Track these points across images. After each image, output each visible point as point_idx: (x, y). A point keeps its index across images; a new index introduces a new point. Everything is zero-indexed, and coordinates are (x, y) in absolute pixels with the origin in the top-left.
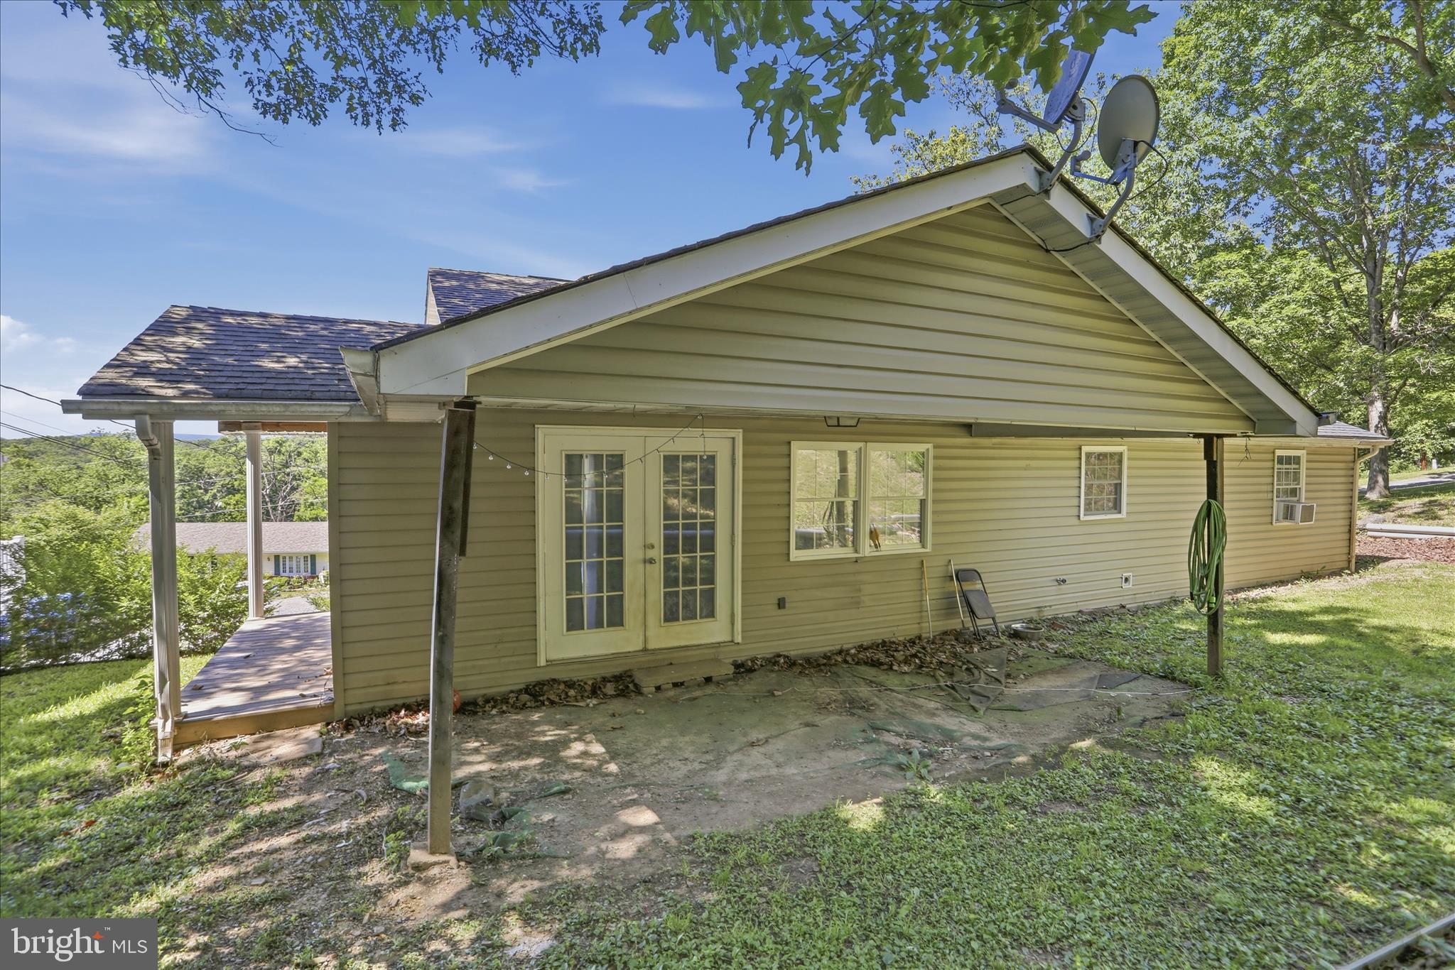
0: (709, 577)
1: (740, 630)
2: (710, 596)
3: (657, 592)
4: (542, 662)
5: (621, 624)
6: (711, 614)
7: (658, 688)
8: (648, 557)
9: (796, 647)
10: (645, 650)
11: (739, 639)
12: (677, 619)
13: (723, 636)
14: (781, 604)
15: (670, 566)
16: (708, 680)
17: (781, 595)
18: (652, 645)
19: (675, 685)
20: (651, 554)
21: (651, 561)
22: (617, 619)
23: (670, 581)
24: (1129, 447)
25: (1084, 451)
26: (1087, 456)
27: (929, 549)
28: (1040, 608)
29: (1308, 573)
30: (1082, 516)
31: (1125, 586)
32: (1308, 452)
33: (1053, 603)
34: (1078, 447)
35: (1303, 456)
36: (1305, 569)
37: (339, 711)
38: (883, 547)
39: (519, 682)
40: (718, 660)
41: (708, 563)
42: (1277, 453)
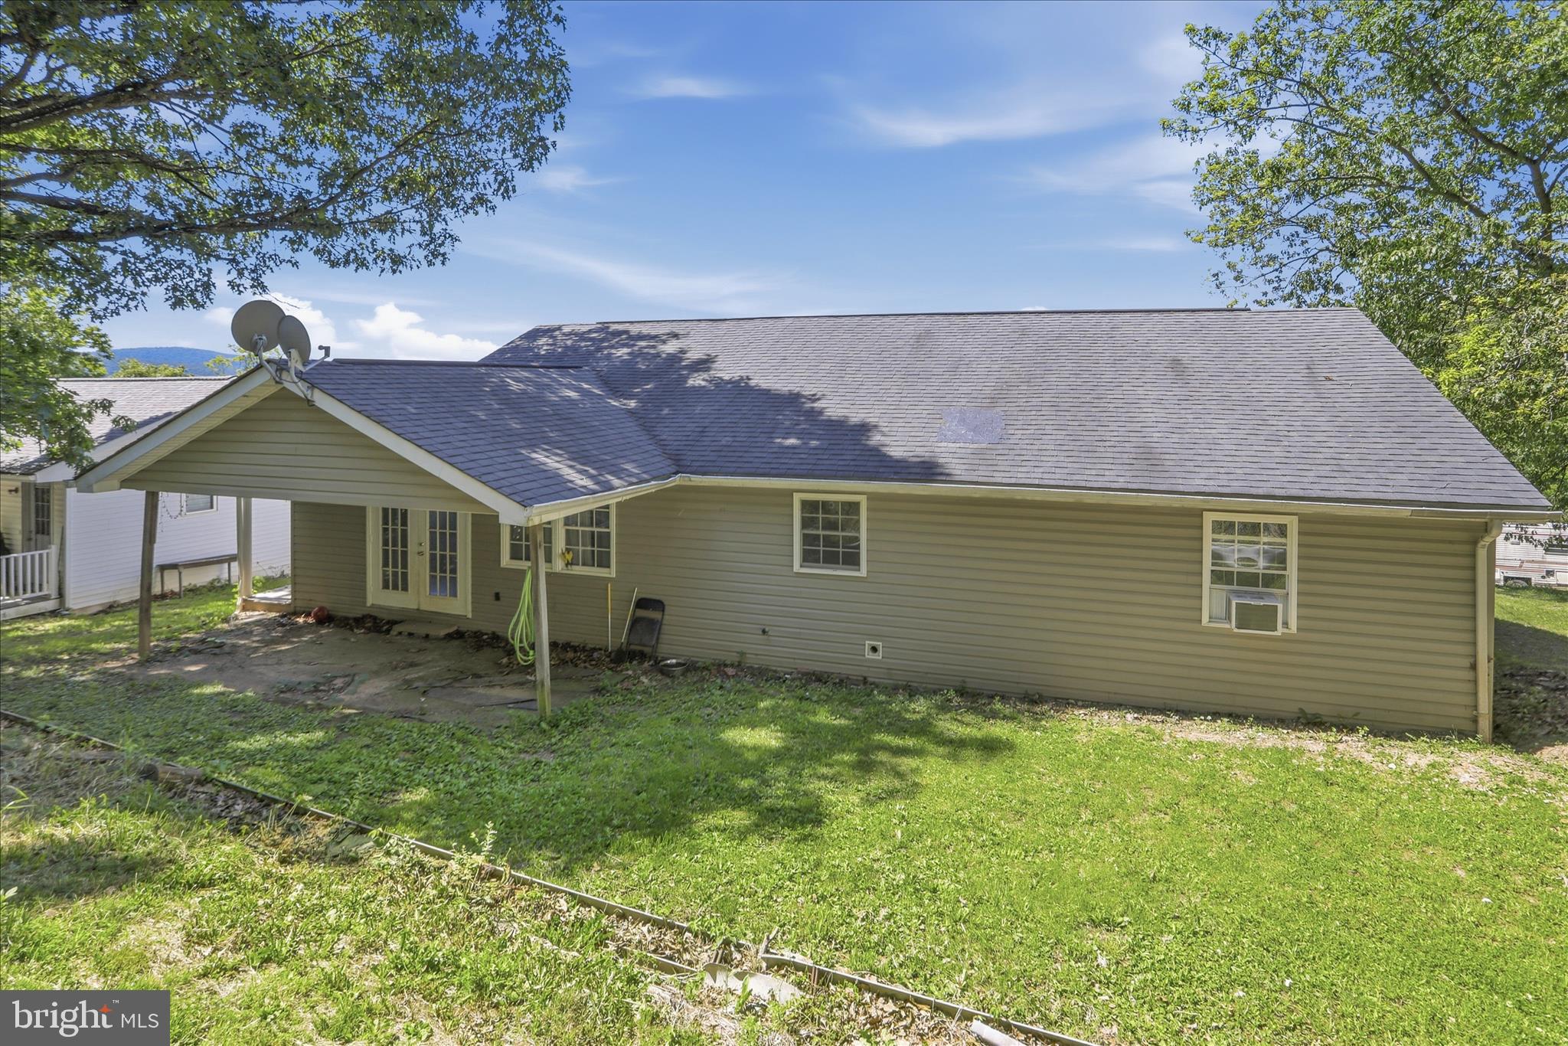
0: (454, 569)
1: (470, 609)
2: (454, 582)
3: (425, 574)
4: (367, 604)
5: (405, 590)
6: (454, 594)
7: (400, 634)
9: (505, 630)
10: (416, 609)
11: (470, 616)
12: (434, 593)
13: (457, 611)
14: (497, 597)
15: (433, 557)
16: (427, 636)
17: (497, 590)
18: (420, 607)
19: (410, 634)
20: (421, 549)
21: (420, 554)
22: (404, 587)
23: (432, 567)
24: (872, 497)
25: (797, 498)
26: (805, 504)
27: (614, 575)
28: (742, 654)
29: (1317, 716)
30: (797, 568)
31: (869, 655)
32: (1304, 519)
33: (758, 651)
34: (789, 493)
35: (1293, 524)
36: (1310, 709)
37: (291, 610)
38: (574, 567)
39: (358, 613)
40: (452, 625)
41: (453, 560)
42: (1209, 518)
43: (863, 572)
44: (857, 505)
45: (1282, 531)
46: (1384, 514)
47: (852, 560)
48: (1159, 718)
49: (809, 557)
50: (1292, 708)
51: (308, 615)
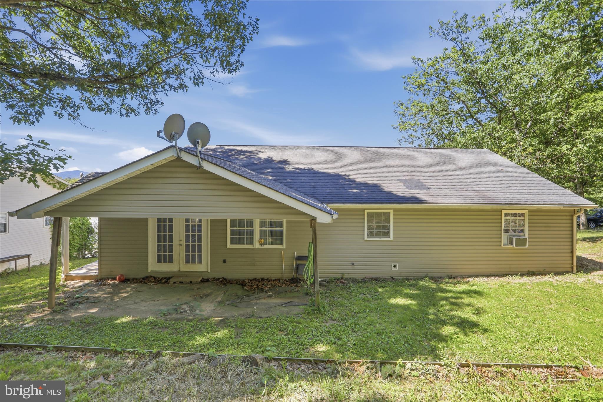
0: (200, 251)
1: (209, 268)
2: (200, 257)
3: (183, 254)
4: (149, 271)
5: (172, 262)
6: (200, 262)
7: (175, 283)
8: (180, 243)
9: (229, 276)
10: (179, 271)
11: (209, 271)
12: (190, 263)
13: (204, 270)
14: (224, 261)
15: (187, 246)
16: (191, 282)
17: (224, 259)
18: (181, 270)
19: (181, 282)
20: (181, 243)
21: (180, 245)
22: (171, 261)
23: (187, 251)
24: (395, 210)
25: (366, 211)
26: (369, 214)
27: (284, 247)
28: (343, 274)
29: (533, 272)
30: (366, 238)
31: (393, 269)
32: (530, 211)
33: (350, 272)
34: (363, 210)
35: (526, 212)
36: (531, 270)
37: (99, 277)
38: (265, 246)
39: (143, 275)
40: (200, 277)
41: (200, 247)
42: (504, 212)
43: (391, 238)
44: (389, 213)
45: (523, 215)
46: (552, 208)
47: (387, 234)
48: (493, 278)
49: (370, 234)
50: (526, 270)
51: (114, 279)
